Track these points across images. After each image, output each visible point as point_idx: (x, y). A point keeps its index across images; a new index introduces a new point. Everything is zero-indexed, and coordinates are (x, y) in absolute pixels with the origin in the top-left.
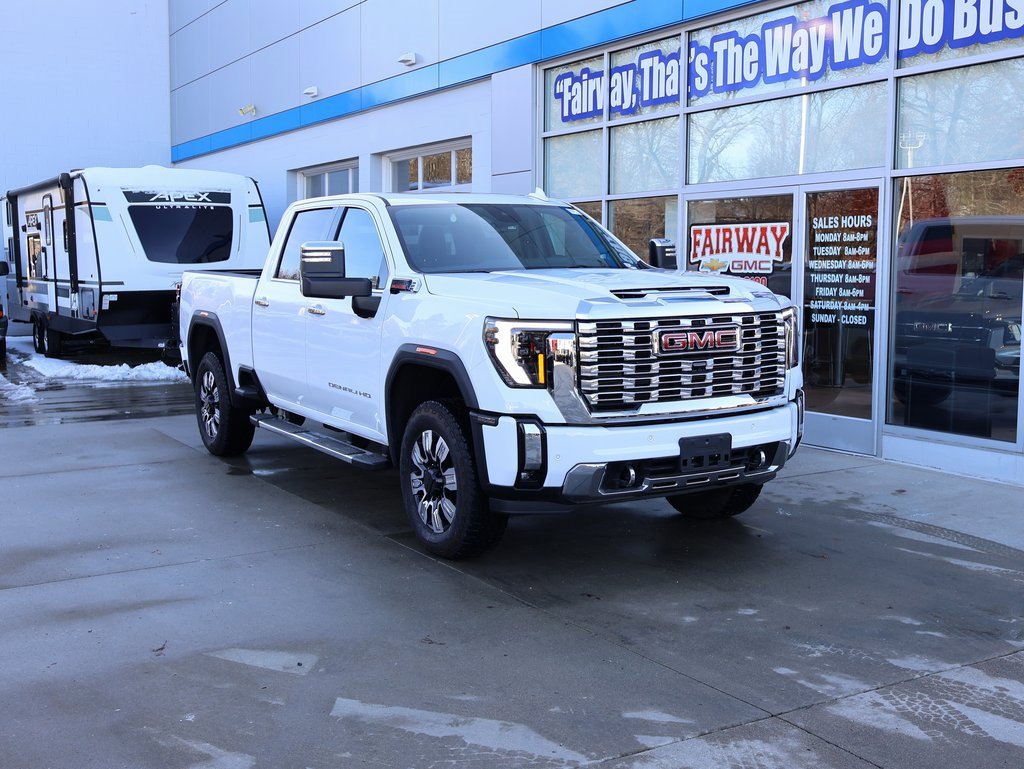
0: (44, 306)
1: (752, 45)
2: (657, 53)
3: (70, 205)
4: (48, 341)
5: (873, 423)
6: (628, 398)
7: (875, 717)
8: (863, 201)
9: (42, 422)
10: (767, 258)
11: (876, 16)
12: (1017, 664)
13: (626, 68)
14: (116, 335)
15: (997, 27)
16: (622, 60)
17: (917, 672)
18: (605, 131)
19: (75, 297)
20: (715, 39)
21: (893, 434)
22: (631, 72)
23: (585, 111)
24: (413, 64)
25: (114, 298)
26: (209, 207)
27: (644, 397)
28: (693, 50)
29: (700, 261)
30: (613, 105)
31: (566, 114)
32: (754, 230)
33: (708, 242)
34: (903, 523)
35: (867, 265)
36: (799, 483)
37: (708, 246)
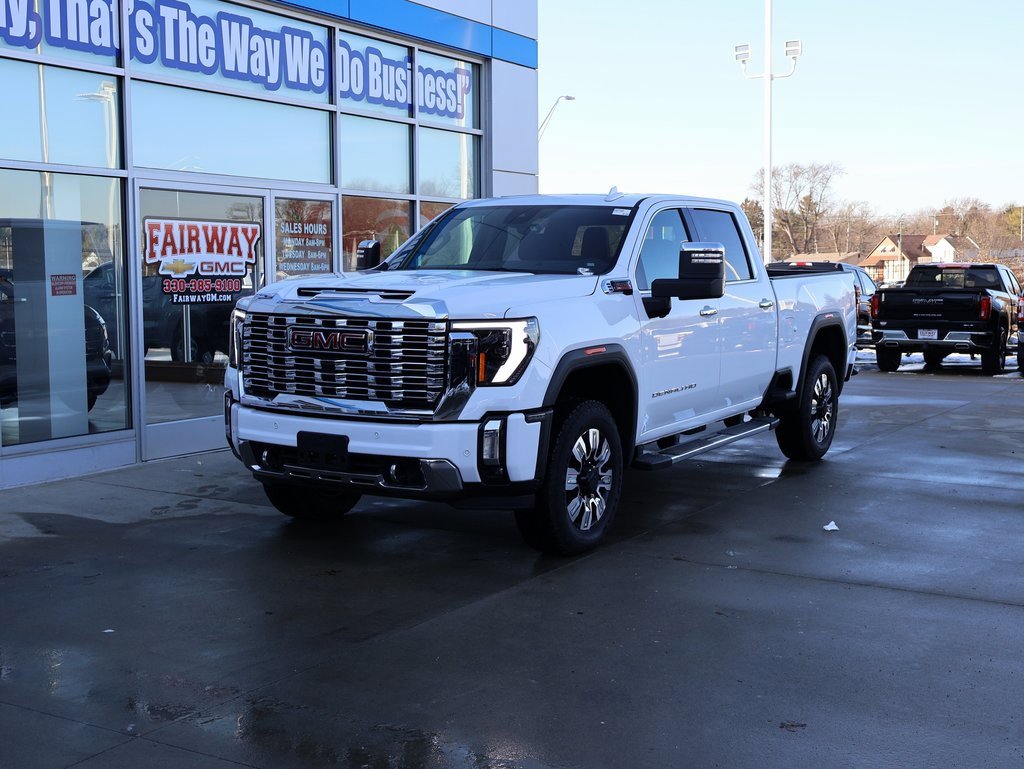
1: (208, 29)
6: (272, 388)
10: (239, 259)
27: (282, 388)
29: (160, 262)
35: (325, 267)
37: (169, 244)
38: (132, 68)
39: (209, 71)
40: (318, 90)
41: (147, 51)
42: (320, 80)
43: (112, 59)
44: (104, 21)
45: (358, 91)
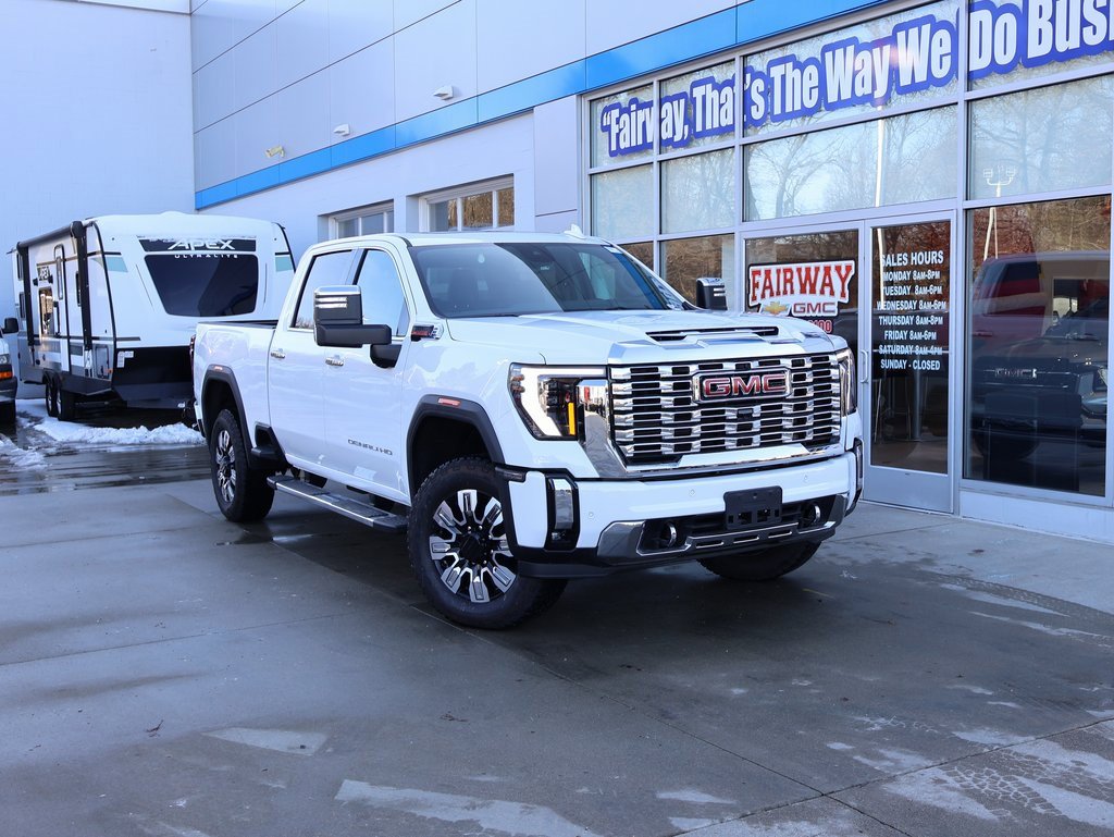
0: (57, 365)
1: (812, 70)
2: (711, 80)
3: (83, 255)
4: (61, 404)
5: (949, 477)
6: (667, 449)
7: (937, 796)
8: (934, 236)
9: (55, 488)
10: (831, 299)
11: (944, 34)
12: (1097, 736)
13: (677, 97)
14: (132, 395)
15: (1074, 44)
16: (672, 89)
17: (986, 746)
18: (656, 165)
19: (88, 354)
20: (772, 64)
21: (971, 490)
22: (682, 101)
23: (634, 144)
24: (449, 98)
25: (130, 355)
26: (232, 256)
27: (685, 448)
28: (748, 76)
29: (759, 305)
30: (664, 138)
31: (614, 148)
32: (817, 269)
33: (768, 284)
34: (979, 587)
35: (939, 305)
36: (867, 544)
37: (767, 288)
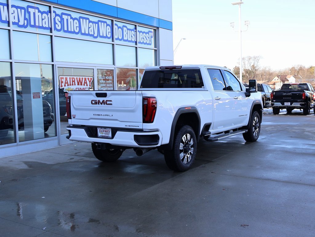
1: (76, 21)
20: (63, 14)
29: (64, 88)
37: (66, 83)
38: (54, 33)
39: (77, 33)
40: (109, 38)
41: (59, 28)
42: (109, 35)
43: (49, 31)
44: (46, 20)
45: (120, 38)
